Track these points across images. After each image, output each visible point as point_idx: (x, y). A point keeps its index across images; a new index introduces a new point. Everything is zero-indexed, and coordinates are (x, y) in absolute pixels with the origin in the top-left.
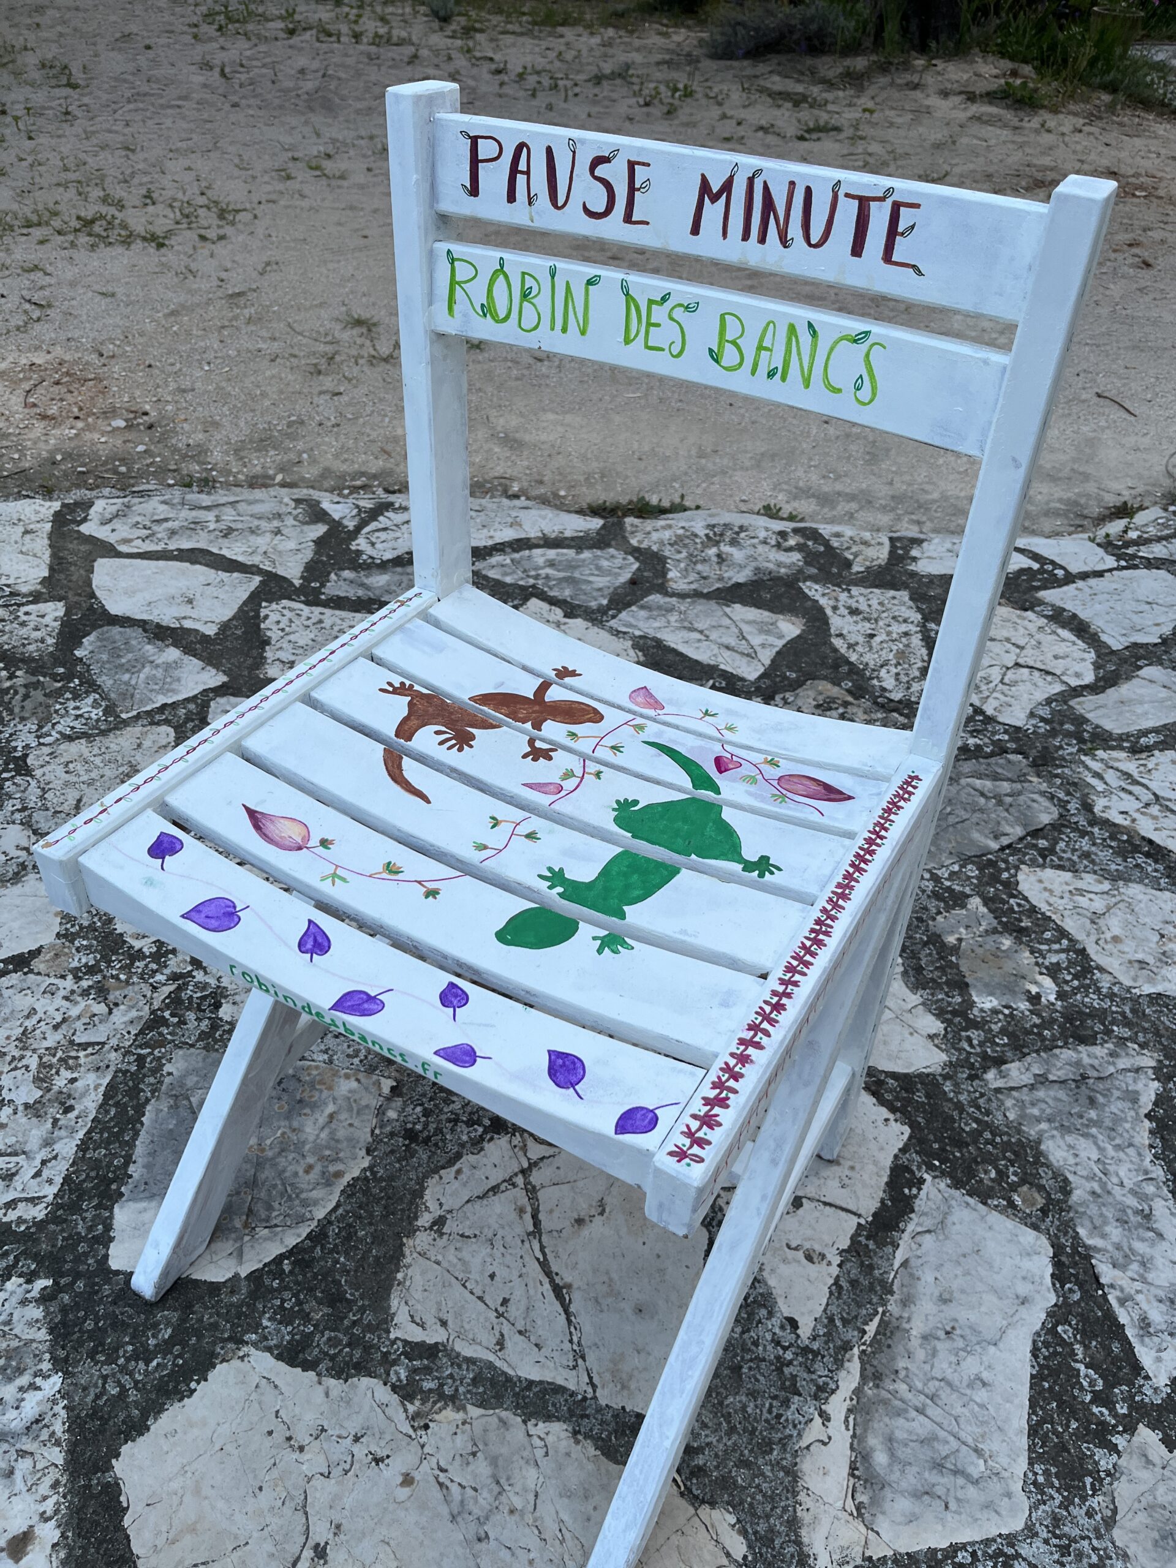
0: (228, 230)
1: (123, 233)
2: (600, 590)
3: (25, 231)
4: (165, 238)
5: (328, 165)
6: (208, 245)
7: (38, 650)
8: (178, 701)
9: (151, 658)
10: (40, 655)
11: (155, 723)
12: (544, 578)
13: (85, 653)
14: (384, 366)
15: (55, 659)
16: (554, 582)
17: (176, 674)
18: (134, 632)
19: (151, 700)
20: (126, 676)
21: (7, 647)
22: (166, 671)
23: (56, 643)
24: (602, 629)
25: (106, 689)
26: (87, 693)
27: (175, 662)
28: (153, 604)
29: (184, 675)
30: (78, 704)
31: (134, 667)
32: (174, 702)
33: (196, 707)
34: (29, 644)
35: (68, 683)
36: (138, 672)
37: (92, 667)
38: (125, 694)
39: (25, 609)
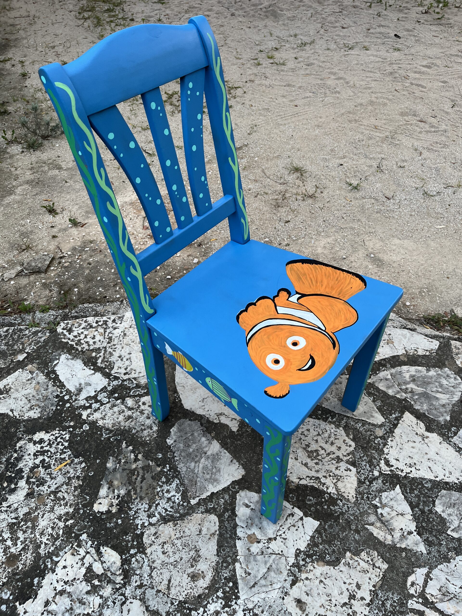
0: (233, 102)
2: (444, 406)
5: (276, 54)
7: (149, 435)
8: (220, 491)
9: (205, 449)
10: (150, 440)
11: (208, 511)
12: (410, 392)
13: (172, 442)
14: (310, 201)
15: (158, 445)
16: (417, 397)
17: (218, 465)
18: (196, 425)
19: (205, 488)
20: (193, 464)
21: (134, 431)
22: (213, 462)
23: (158, 431)
24: (450, 444)
25: (182, 475)
26: (173, 477)
27: (217, 454)
28: (205, 400)
29: (222, 467)
30: (169, 488)
31: (196, 456)
32: (217, 492)
33: (229, 498)
34: (145, 430)
35: (164, 468)
36: (199, 461)
37: (175, 454)
38: (192, 481)
39: (143, 399)
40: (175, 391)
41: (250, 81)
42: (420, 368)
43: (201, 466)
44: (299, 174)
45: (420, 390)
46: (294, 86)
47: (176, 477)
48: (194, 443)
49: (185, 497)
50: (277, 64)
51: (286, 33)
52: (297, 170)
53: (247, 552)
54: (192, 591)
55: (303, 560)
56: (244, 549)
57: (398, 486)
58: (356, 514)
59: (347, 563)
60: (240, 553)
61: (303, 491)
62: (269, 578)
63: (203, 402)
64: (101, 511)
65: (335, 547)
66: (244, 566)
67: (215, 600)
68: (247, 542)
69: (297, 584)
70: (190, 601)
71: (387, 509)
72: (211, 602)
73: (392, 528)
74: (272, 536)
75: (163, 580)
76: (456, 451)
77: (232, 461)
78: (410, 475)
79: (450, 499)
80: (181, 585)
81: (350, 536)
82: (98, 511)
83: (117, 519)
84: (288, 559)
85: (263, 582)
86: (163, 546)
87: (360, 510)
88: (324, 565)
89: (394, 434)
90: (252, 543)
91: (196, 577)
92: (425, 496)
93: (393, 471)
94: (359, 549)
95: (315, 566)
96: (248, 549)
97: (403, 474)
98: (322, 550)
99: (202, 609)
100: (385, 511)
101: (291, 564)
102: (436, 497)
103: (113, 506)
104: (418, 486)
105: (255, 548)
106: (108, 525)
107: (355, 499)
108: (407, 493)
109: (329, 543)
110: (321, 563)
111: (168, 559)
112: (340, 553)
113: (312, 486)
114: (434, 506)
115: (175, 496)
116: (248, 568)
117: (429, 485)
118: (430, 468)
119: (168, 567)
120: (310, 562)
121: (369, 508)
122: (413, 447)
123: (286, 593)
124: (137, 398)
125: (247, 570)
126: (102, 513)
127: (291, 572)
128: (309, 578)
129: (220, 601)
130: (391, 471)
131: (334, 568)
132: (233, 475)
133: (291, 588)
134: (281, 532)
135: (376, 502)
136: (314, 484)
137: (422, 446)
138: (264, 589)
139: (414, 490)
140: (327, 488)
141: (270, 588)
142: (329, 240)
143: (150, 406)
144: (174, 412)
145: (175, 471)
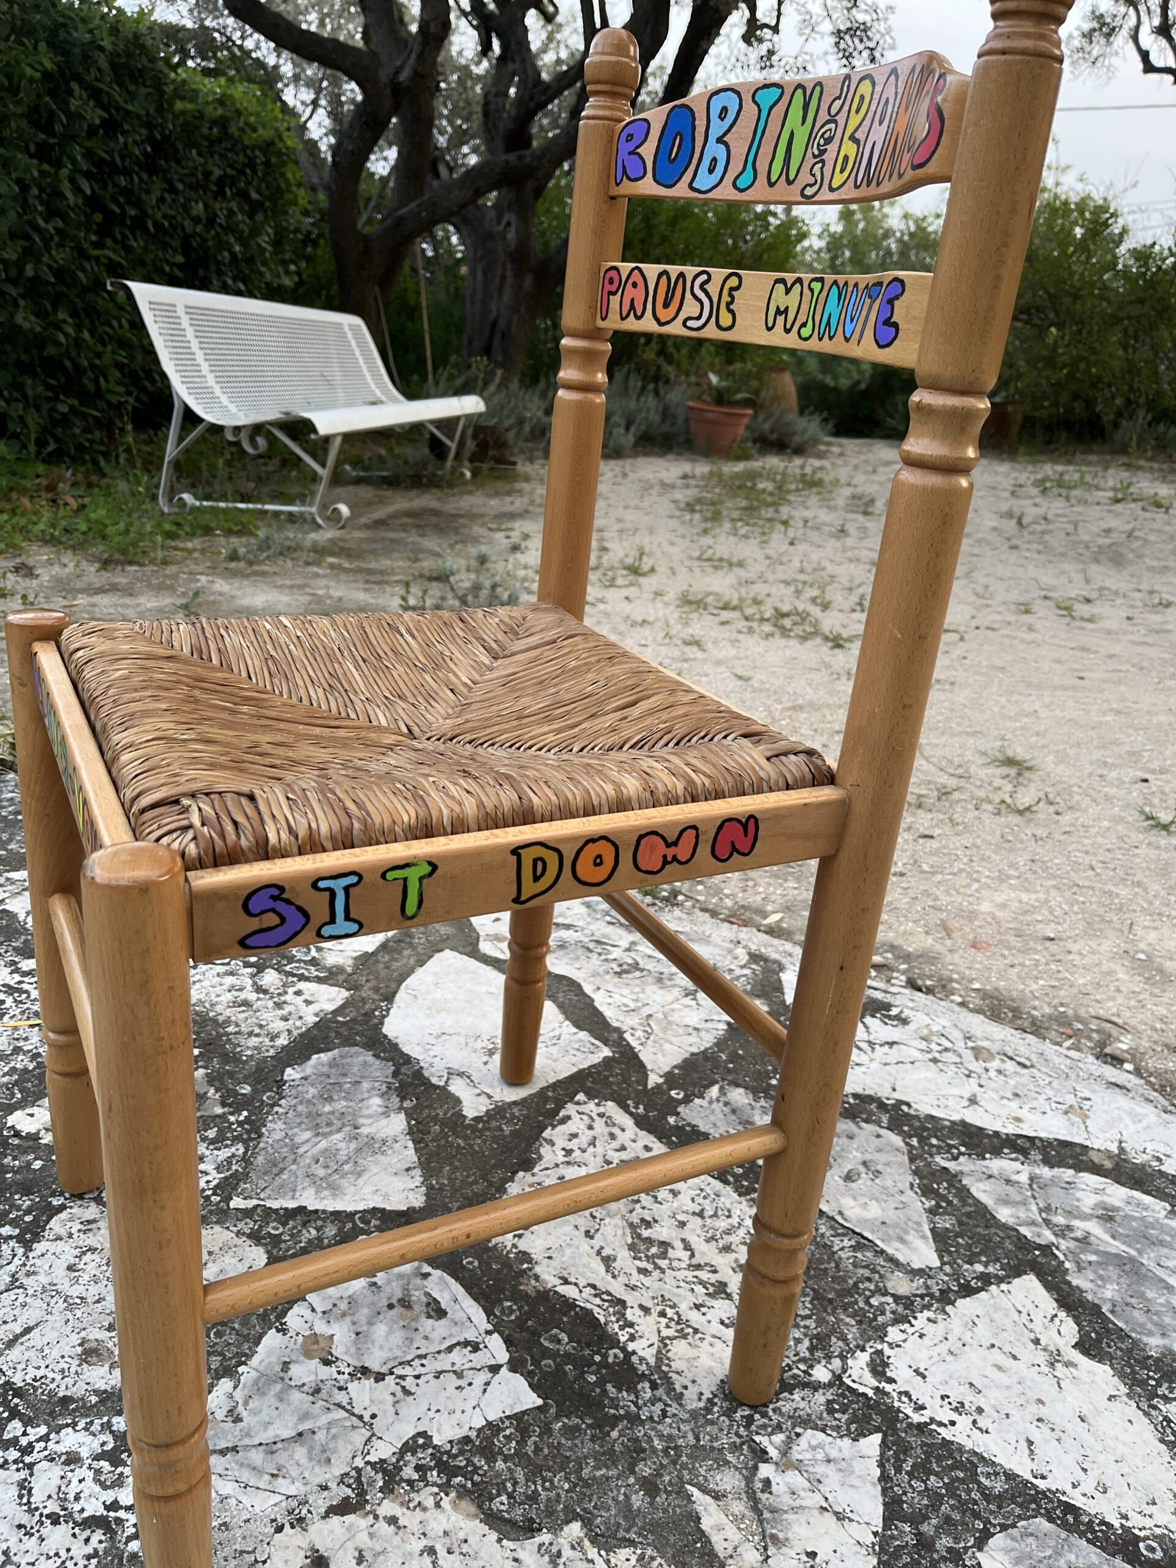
1: (809, 629)
3: (716, 612)
4: (848, 640)
5: (1081, 608)
7: (256, 1048)
8: (324, 1211)
9: (361, 1121)
10: (252, 1056)
11: (256, 1237)
12: (1076, 1239)
13: (297, 1076)
14: (1014, 819)
15: (259, 1069)
16: (1093, 1258)
17: (367, 1161)
18: (381, 1070)
19: (294, 1191)
20: (307, 1135)
21: (231, 1029)
22: (359, 1150)
23: (283, 1047)
24: (1146, 1414)
25: (262, 1145)
26: (236, 1139)
27: (384, 1142)
28: (444, 1037)
29: (374, 1169)
30: (208, 1153)
31: (328, 1125)
32: (316, 1211)
33: (336, 1235)
34: (257, 1035)
35: (232, 1114)
36: (326, 1135)
37: (283, 1102)
38: (275, 1165)
39: (303, 985)
40: (390, 998)
41: (988, 628)
42: (1147, 1199)
43: (324, 1144)
44: (1013, 772)
45: (1118, 1247)
46: (1095, 652)
47: (245, 1142)
48: (345, 1099)
49: (228, 1187)
50: (1073, 618)
51: (1131, 586)
52: (1010, 762)
53: (278, 1368)
54: (58, 1377)
55: (418, 1468)
56: (273, 1359)
57: (877, 1438)
58: (680, 1442)
59: (554, 1549)
60: (255, 1361)
61: (553, 1309)
62: (282, 1458)
63: (438, 1037)
64: (18, 1127)
65: (544, 1489)
66: (239, 1395)
67: (96, 1427)
68: (298, 1346)
69: (350, 1518)
70: (32, 1398)
71: (794, 1478)
72: (81, 1425)
73: (781, 1535)
74: (375, 1366)
75: (15, 1320)
76: (1162, 1441)
77: (408, 1170)
78: (940, 1430)
79: (1058, 1554)
80: (47, 1351)
81: (618, 1487)
82: (13, 1127)
83: (36, 1159)
84: (377, 1443)
85: (257, 1457)
86: (84, 1253)
87: (698, 1439)
88: (476, 1516)
89: (949, 1308)
90: (308, 1354)
91: (99, 1355)
92: (962, 1506)
93: (887, 1394)
94: (621, 1534)
95: (446, 1502)
96: (286, 1366)
97: (916, 1418)
98: (499, 1475)
99: (43, 1430)
100: (783, 1482)
101: (372, 1458)
102: (1004, 1528)
104: (952, 1468)
105: (306, 1371)
106: (7, 1159)
107: (702, 1404)
108: (899, 1470)
109: (535, 1471)
110: (468, 1506)
111: (67, 1284)
112: (550, 1512)
113: (589, 1313)
114: (980, 1544)
115: (207, 1174)
116: (246, 1403)
117: (999, 1486)
118: (1030, 1443)
119: (53, 1301)
120: (434, 1484)
121: (735, 1448)
122: (999, 1368)
123: (301, 1519)
124: (290, 979)
125: (240, 1408)
126: (17, 1134)
127: (358, 1479)
128: (401, 1523)
129: (108, 1437)
130: (877, 1390)
131: (499, 1541)
132: (386, 1197)
133: (326, 1516)
134: (407, 1371)
135: (771, 1444)
136: (596, 1310)
137: (1037, 1377)
138: (246, 1476)
139: (929, 1472)
140: (632, 1338)
141: (264, 1481)
142: (1025, 897)
143: (308, 1003)
144: (351, 1029)
145: (254, 1130)
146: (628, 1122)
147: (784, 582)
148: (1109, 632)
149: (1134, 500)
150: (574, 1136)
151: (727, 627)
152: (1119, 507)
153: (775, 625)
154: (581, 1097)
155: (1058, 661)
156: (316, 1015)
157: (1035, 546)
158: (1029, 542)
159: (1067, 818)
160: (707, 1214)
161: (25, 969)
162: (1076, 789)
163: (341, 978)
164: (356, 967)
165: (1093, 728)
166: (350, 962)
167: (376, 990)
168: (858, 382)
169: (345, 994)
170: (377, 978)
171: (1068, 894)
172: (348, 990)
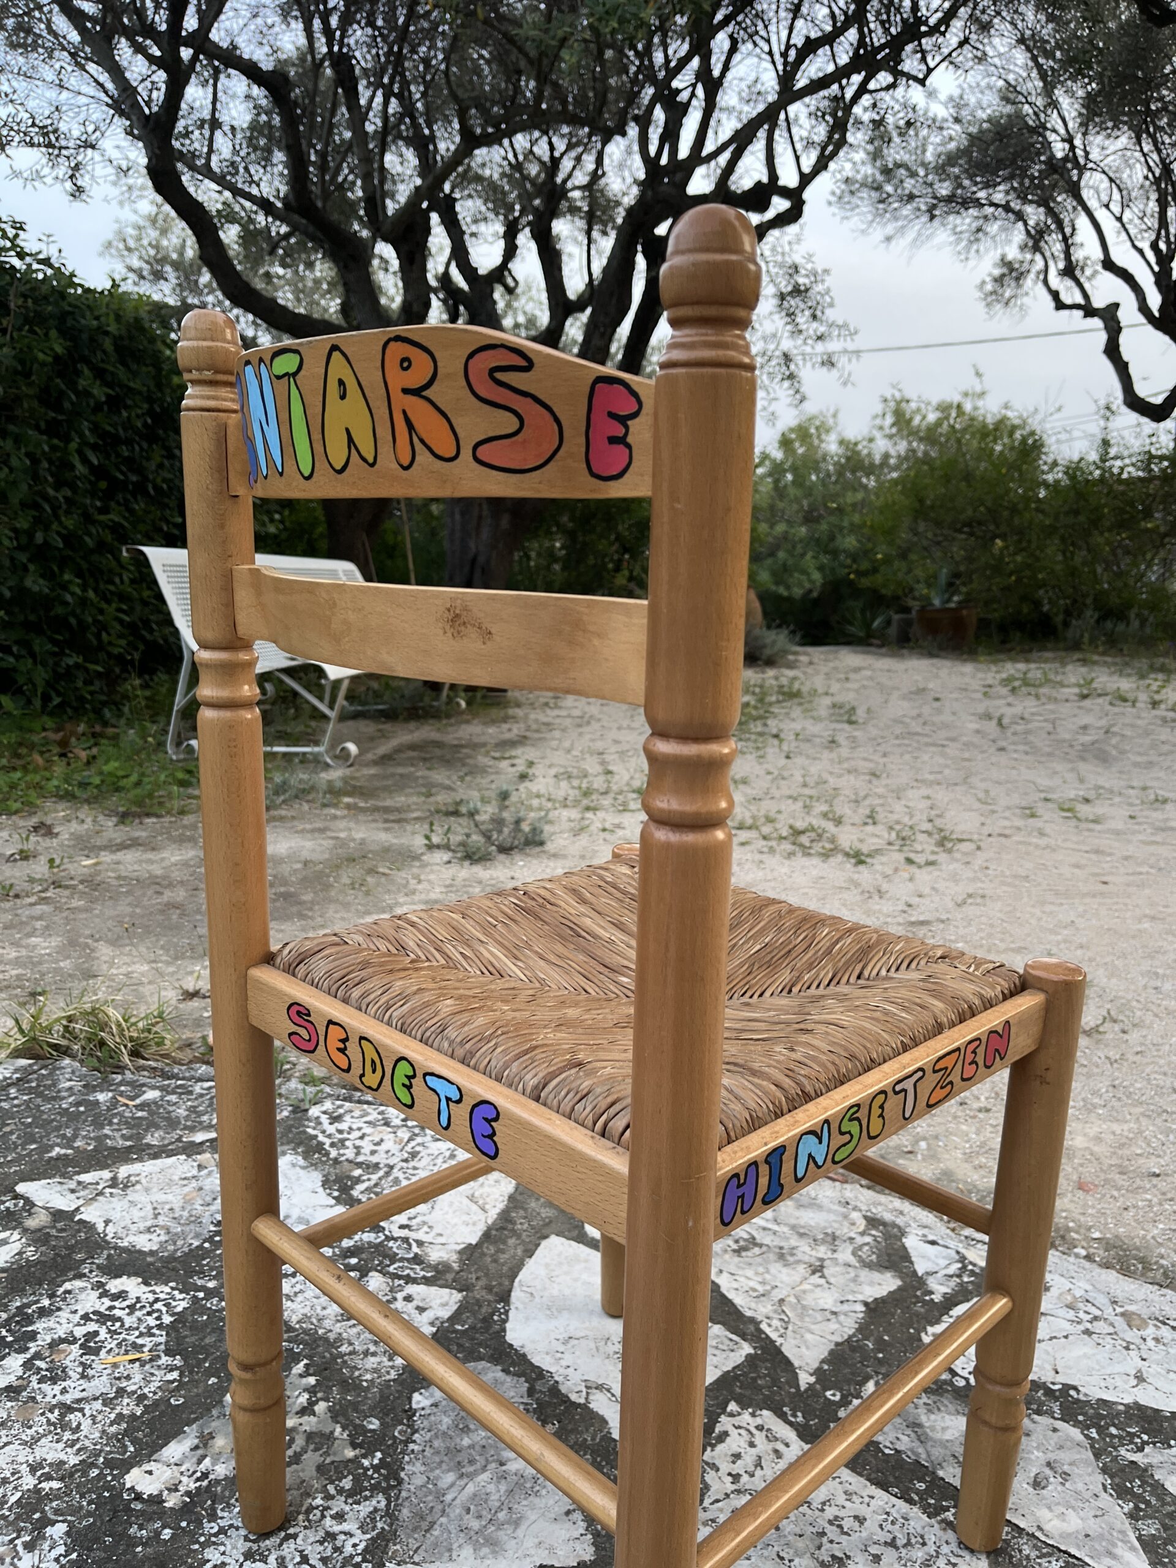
0: (942, 857)
1: (828, 846)
4: (869, 856)
6: (913, 869)
7: (375, 1370)
9: (505, 1454)
10: (372, 1381)
13: (426, 1403)
15: (384, 1398)
17: (522, 1506)
18: (514, 1389)
19: (450, 1550)
20: (450, 1477)
21: (344, 1349)
22: (510, 1492)
25: (404, 1494)
26: (375, 1489)
27: (535, 1479)
28: (573, 1342)
29: (532, 1516)
30: (347, 1508)
31: (471, 1462)
34: (374, 1354)
35: (364, 1456)
36: (471, 1476)
37: (416, 1436)
38: (422, 1518)
39: (411, 1289)
40: (505, 1297)
41: (1000, 835)
43: (471, 1488)
46: (1110, 854)
47: (385, 1492)
49: (377, 1549)
50: (1079, 819)
51: (1123, 783)
63: (566, 1342)
64: (138, 1488)
77: (568, 1513)
82: (133, 1488)
83: (164, 1527)
103: (177, 1490)
106: (132, 1531)
115: (352, 1536)
124: (397, 1282)
126: (138, 1497)
132: (551, 1550)
142: (1116, 1127)
143: (421, 1310)
144: (473, 1339)
145: (392, 1472)
146: (790, 1435)
147: (790, 797)
148: (1117, 833)
149: (1100, 695)
150: (737, 1456)
151: (748, 848)
152: (1087, 703)
153: (794, 844)
154: (732, 1406)
155: (1077, 866)
156: (432, 1324)
157: (1021, 748)
158: (1014, 743)
159: (1134, 1036)
160: (901, 1542)
161: (113, 1291)
162: (1134, 1003)
163: (450, 1277)
164: (461, 1261)
165: (1134, 937)
166: (455, 1257)
167: (489, 1289)
168: (810, 591)
169: (457, 1296)
170: (486, 1275)
171: (1159, 1121)
172: (460, 1291)
